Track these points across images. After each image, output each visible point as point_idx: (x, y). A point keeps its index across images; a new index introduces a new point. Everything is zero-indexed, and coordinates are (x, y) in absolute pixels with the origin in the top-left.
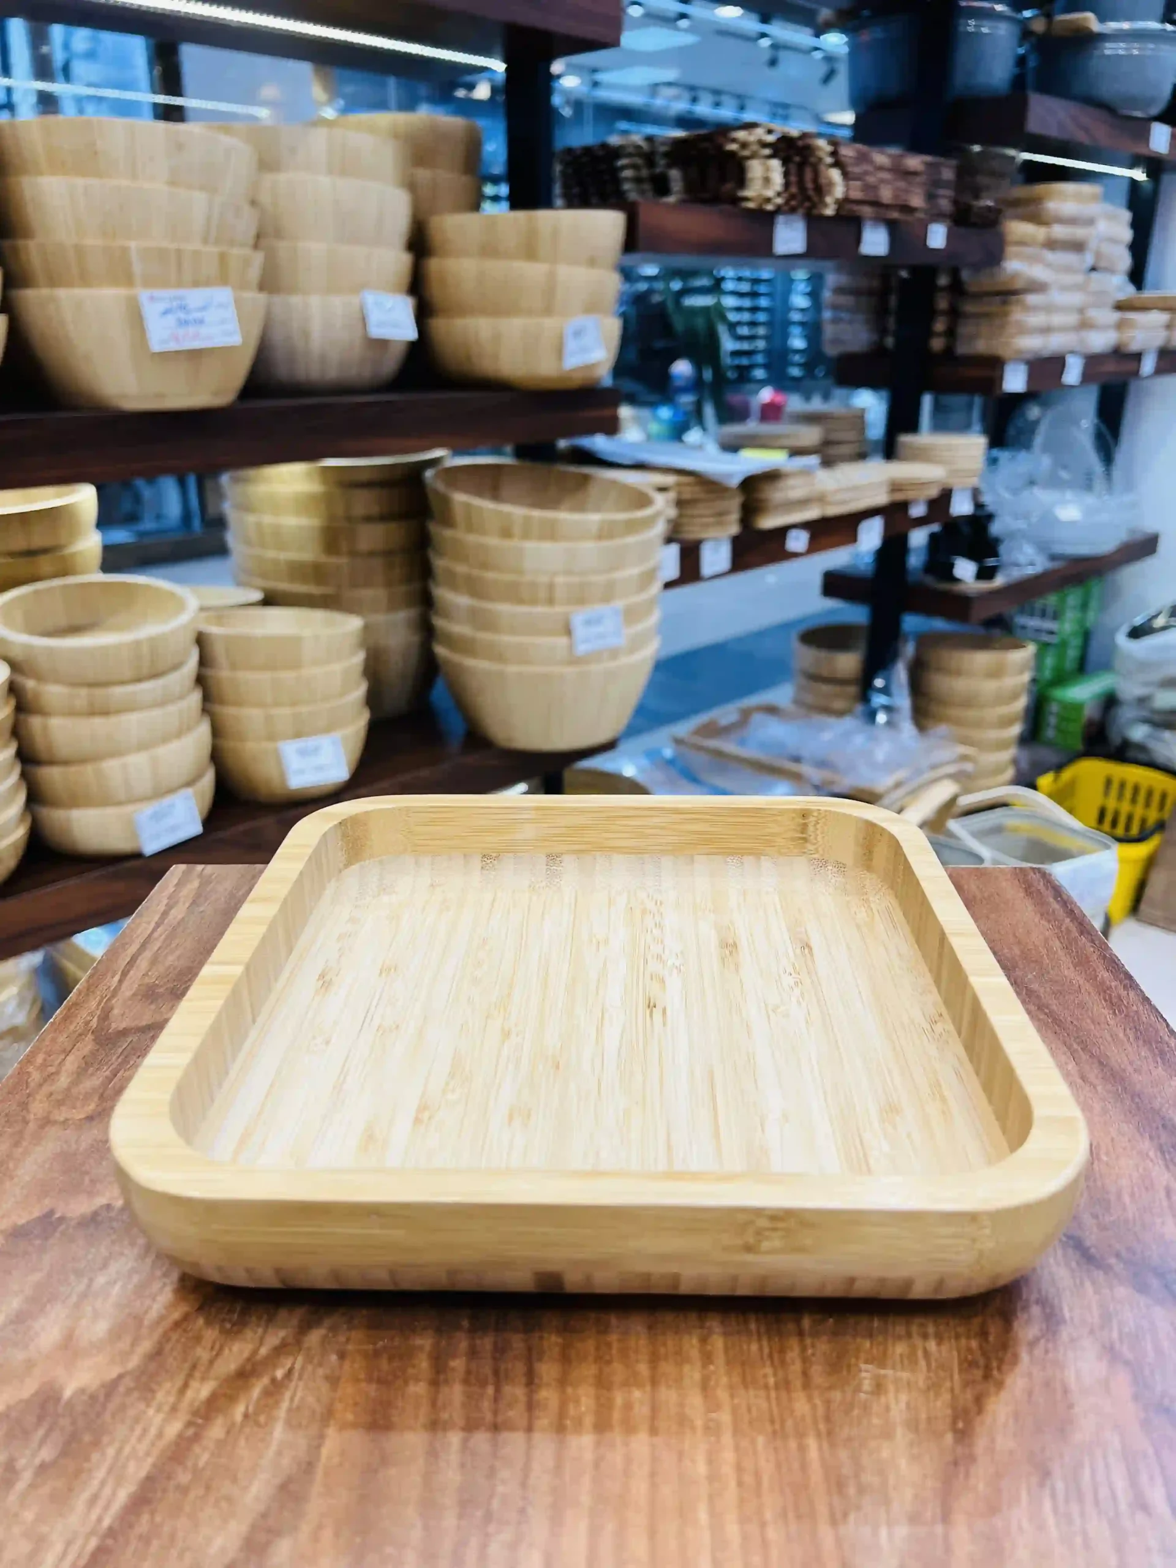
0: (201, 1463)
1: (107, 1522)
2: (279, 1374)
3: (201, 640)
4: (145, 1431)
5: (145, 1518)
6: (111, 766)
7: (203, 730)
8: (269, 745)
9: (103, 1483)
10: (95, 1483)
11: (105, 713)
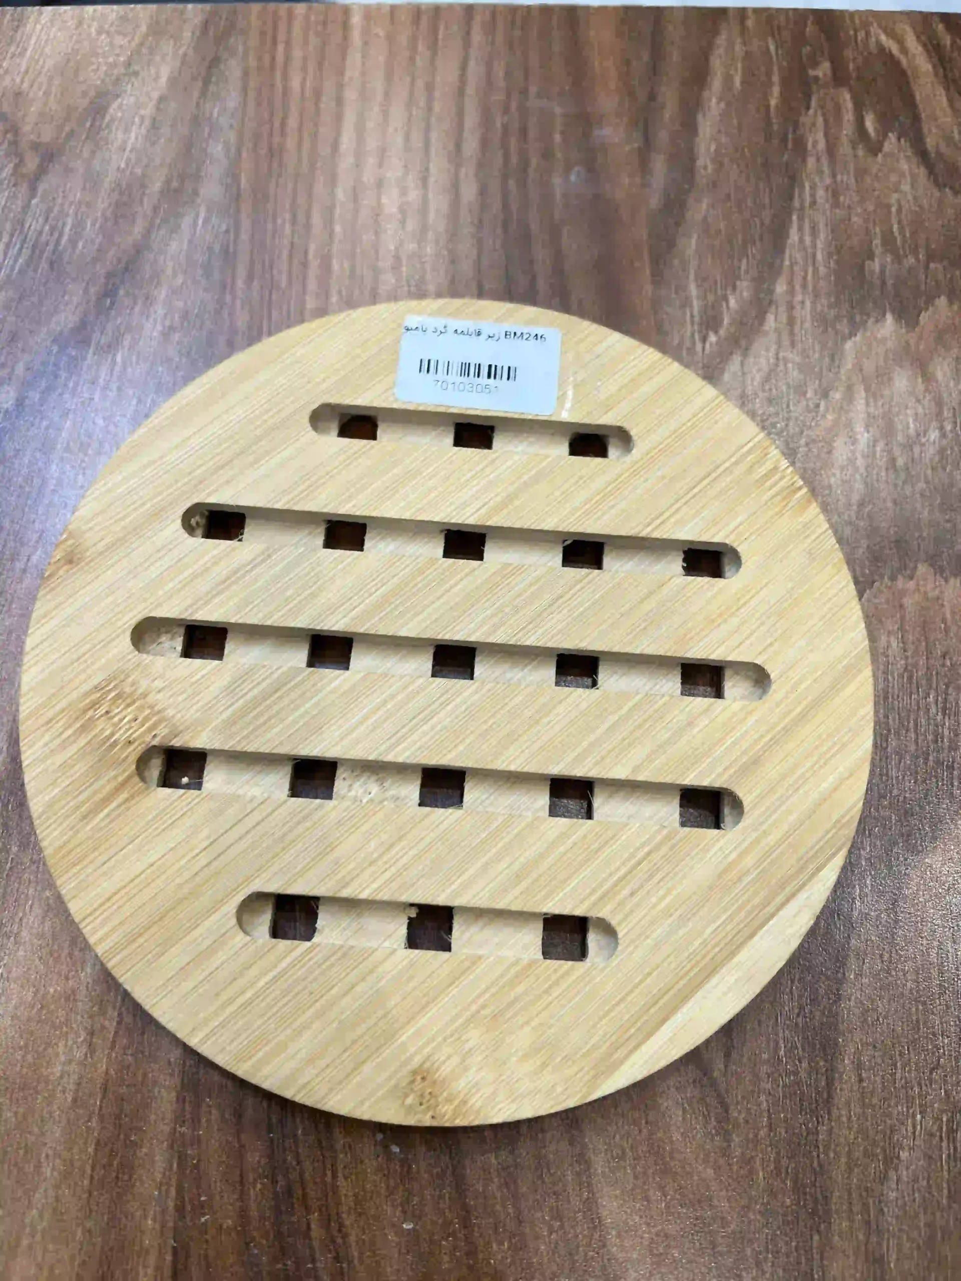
0: (744, 261)
1: (794, 217)
2: (712, 338)
4: (804, 286)
5: (767, 221)
9: (814, 246)
10: (820, 245)
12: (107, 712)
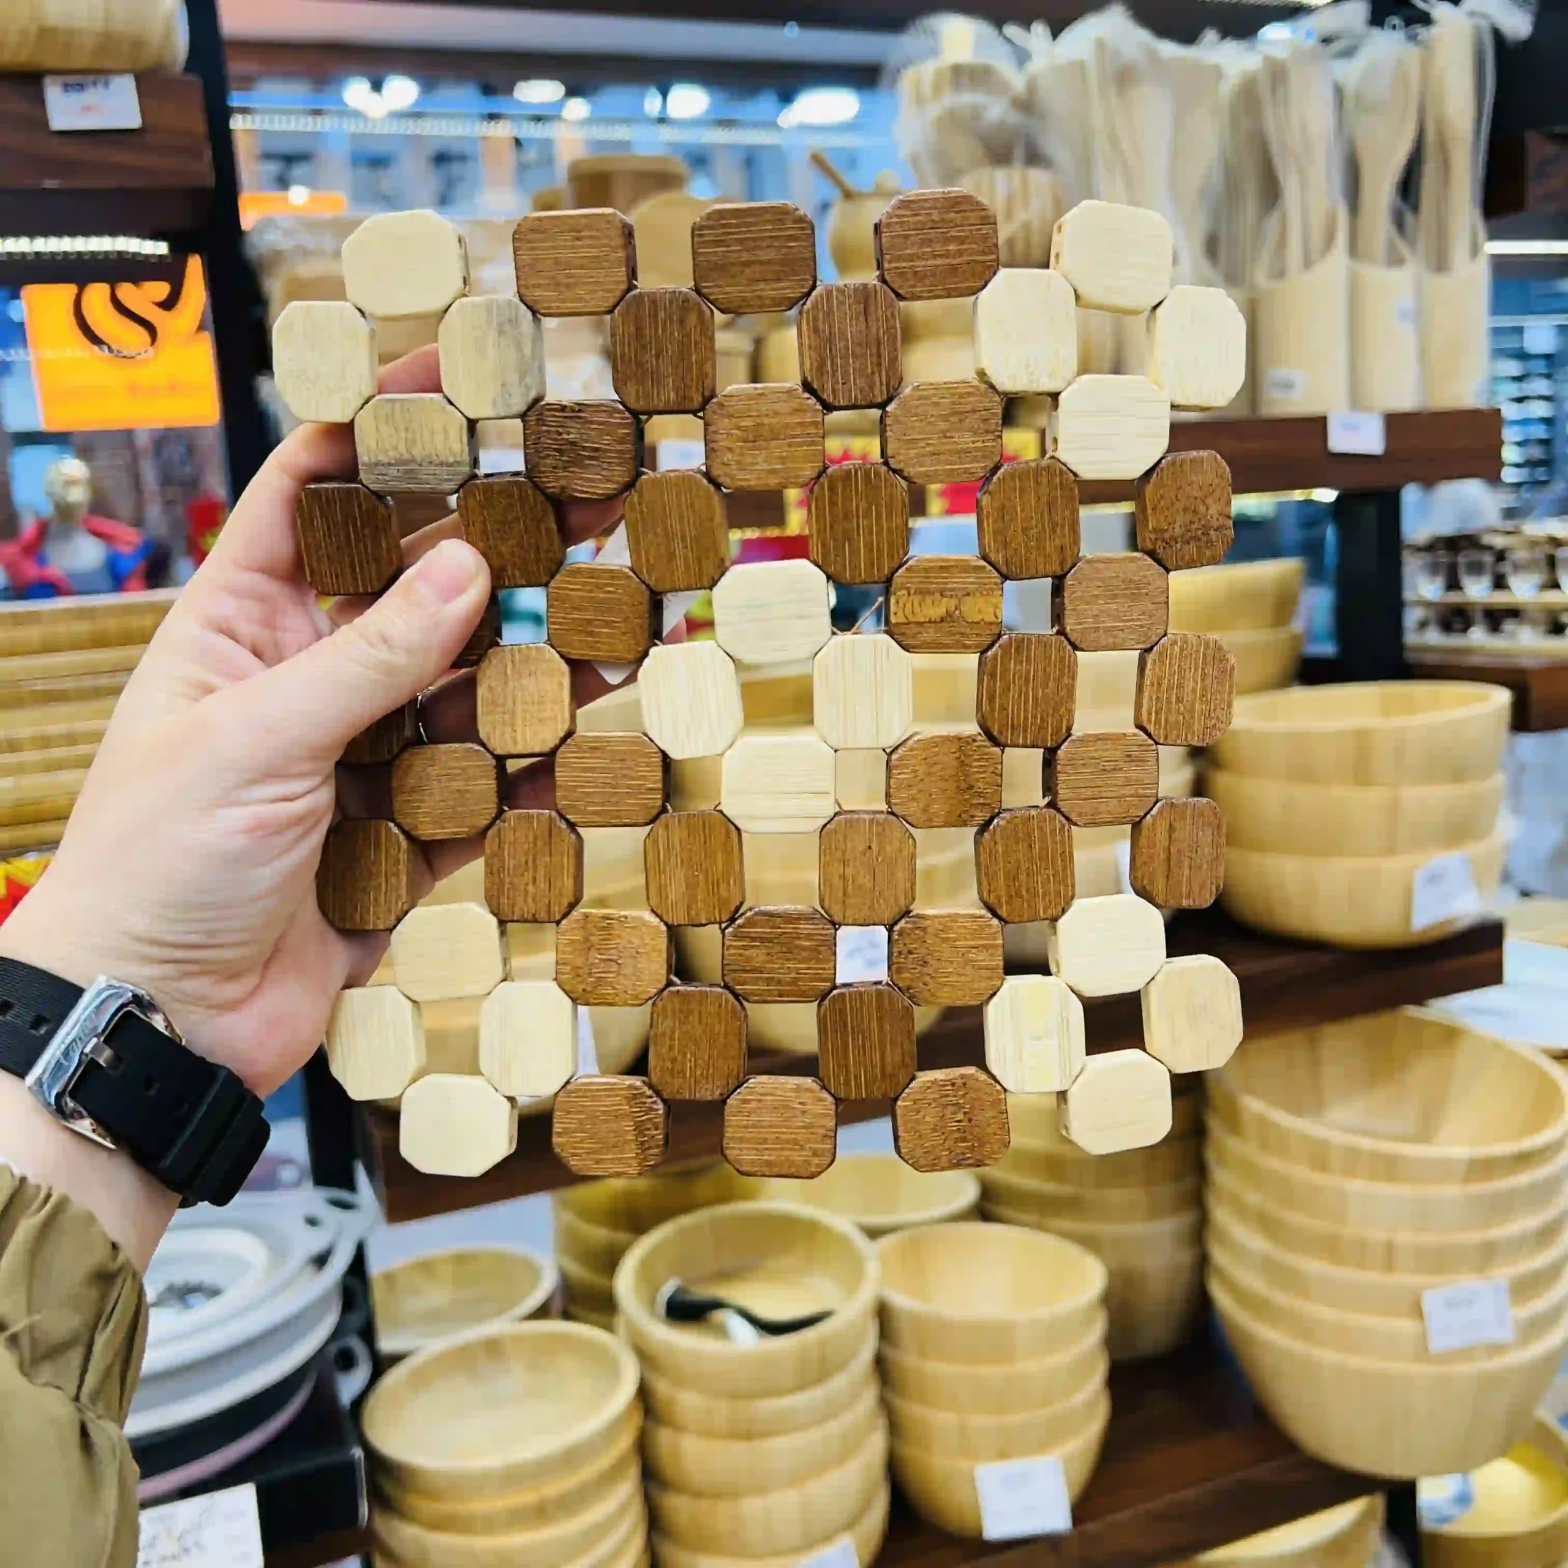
3: (883, 1314)
6: (751, 1506)
7: (876, 1444)
8: (963, 1464)
11: (748, 1436)
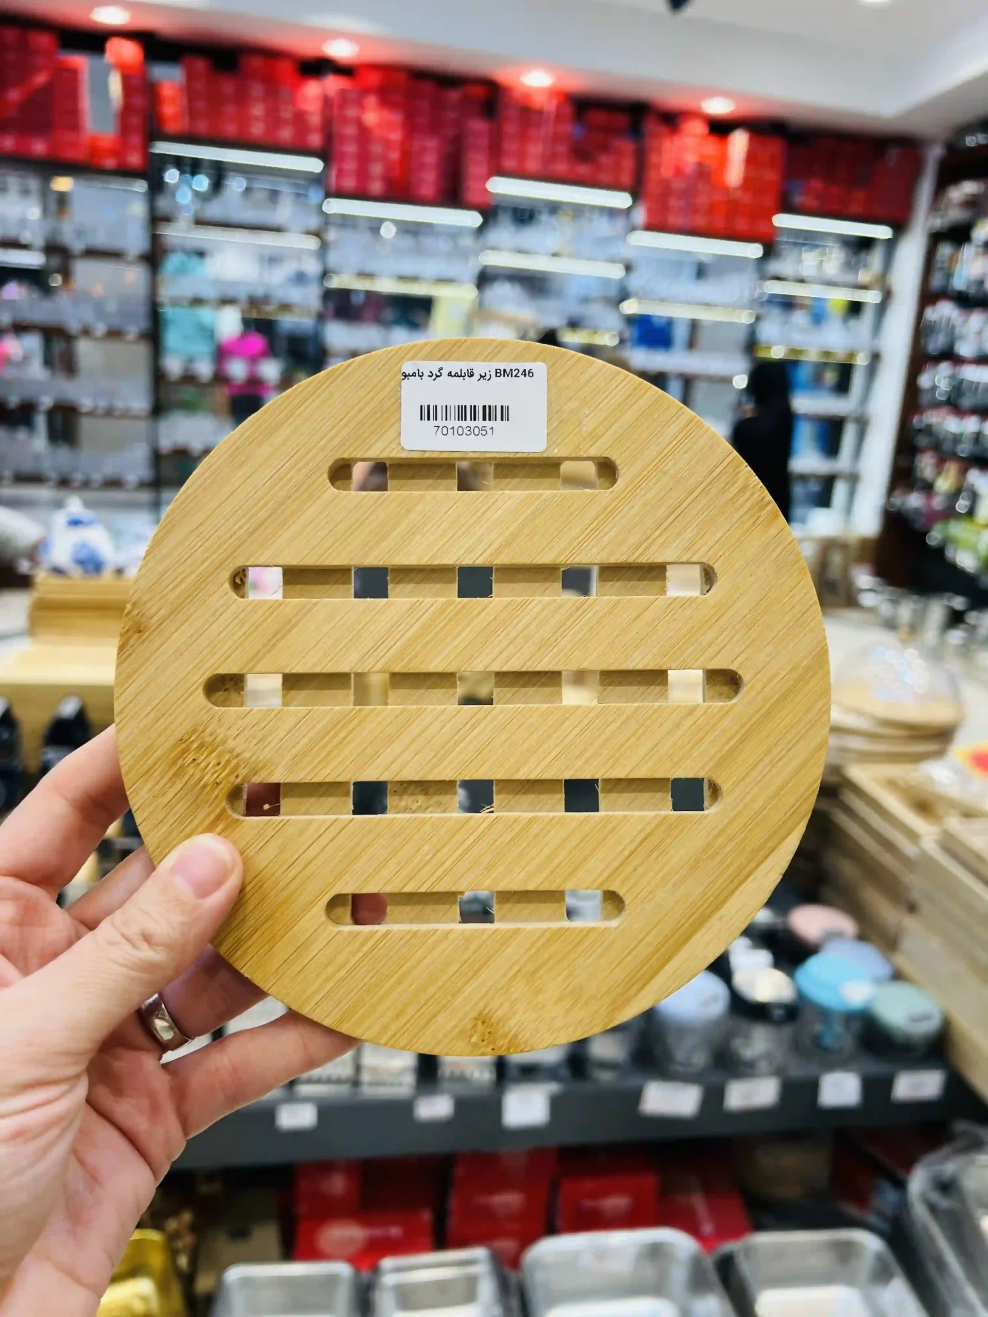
12: (194, 760)
